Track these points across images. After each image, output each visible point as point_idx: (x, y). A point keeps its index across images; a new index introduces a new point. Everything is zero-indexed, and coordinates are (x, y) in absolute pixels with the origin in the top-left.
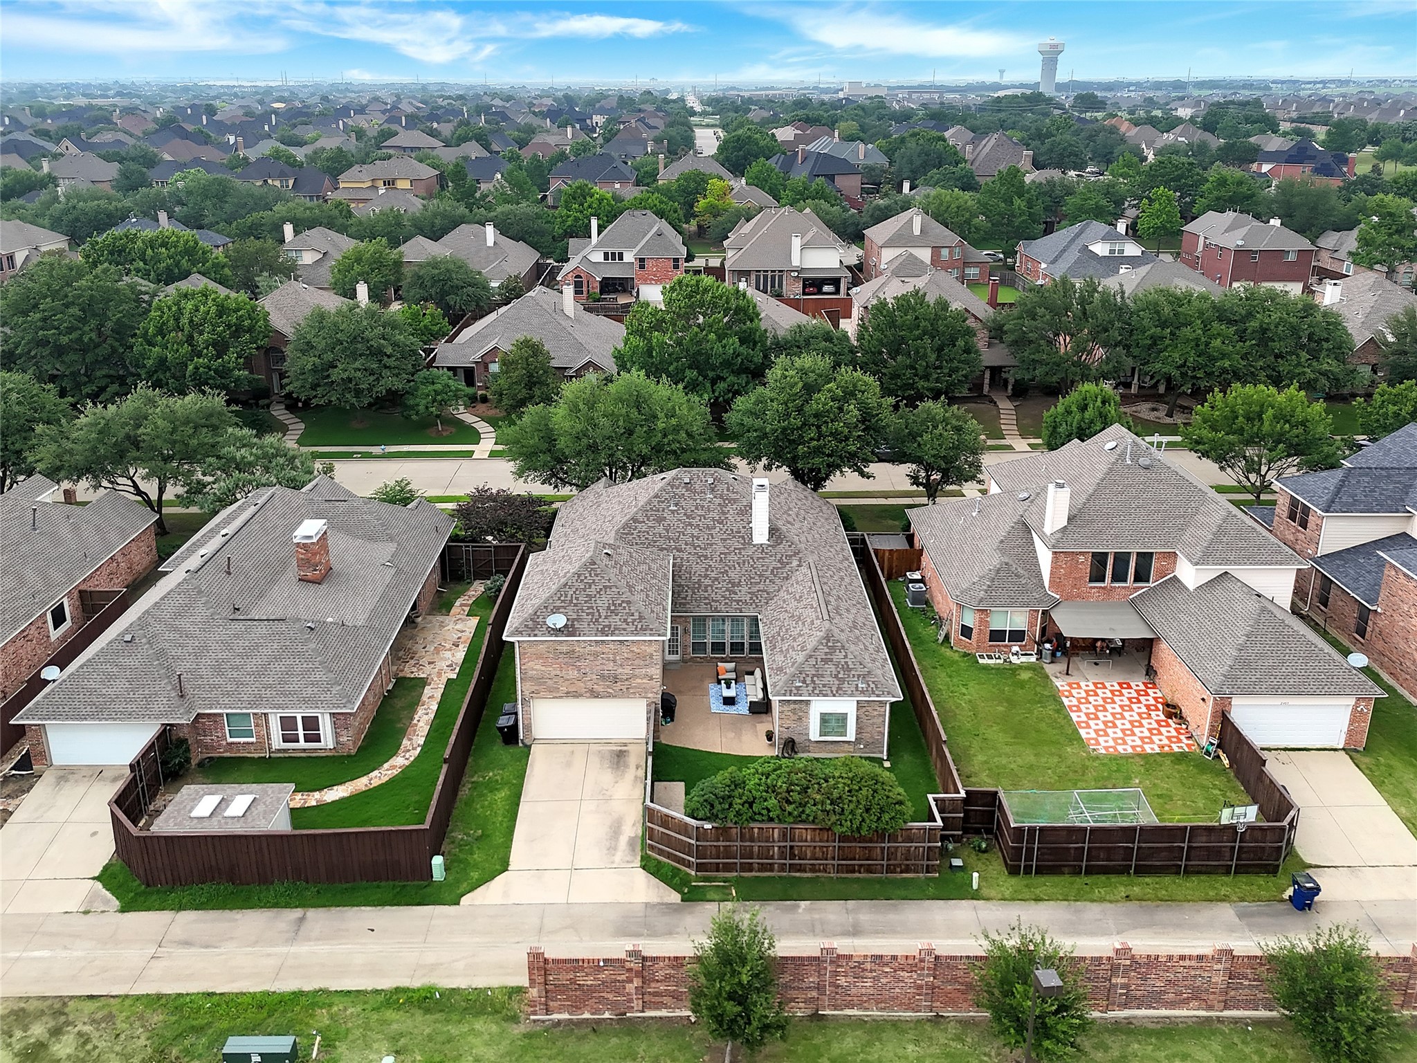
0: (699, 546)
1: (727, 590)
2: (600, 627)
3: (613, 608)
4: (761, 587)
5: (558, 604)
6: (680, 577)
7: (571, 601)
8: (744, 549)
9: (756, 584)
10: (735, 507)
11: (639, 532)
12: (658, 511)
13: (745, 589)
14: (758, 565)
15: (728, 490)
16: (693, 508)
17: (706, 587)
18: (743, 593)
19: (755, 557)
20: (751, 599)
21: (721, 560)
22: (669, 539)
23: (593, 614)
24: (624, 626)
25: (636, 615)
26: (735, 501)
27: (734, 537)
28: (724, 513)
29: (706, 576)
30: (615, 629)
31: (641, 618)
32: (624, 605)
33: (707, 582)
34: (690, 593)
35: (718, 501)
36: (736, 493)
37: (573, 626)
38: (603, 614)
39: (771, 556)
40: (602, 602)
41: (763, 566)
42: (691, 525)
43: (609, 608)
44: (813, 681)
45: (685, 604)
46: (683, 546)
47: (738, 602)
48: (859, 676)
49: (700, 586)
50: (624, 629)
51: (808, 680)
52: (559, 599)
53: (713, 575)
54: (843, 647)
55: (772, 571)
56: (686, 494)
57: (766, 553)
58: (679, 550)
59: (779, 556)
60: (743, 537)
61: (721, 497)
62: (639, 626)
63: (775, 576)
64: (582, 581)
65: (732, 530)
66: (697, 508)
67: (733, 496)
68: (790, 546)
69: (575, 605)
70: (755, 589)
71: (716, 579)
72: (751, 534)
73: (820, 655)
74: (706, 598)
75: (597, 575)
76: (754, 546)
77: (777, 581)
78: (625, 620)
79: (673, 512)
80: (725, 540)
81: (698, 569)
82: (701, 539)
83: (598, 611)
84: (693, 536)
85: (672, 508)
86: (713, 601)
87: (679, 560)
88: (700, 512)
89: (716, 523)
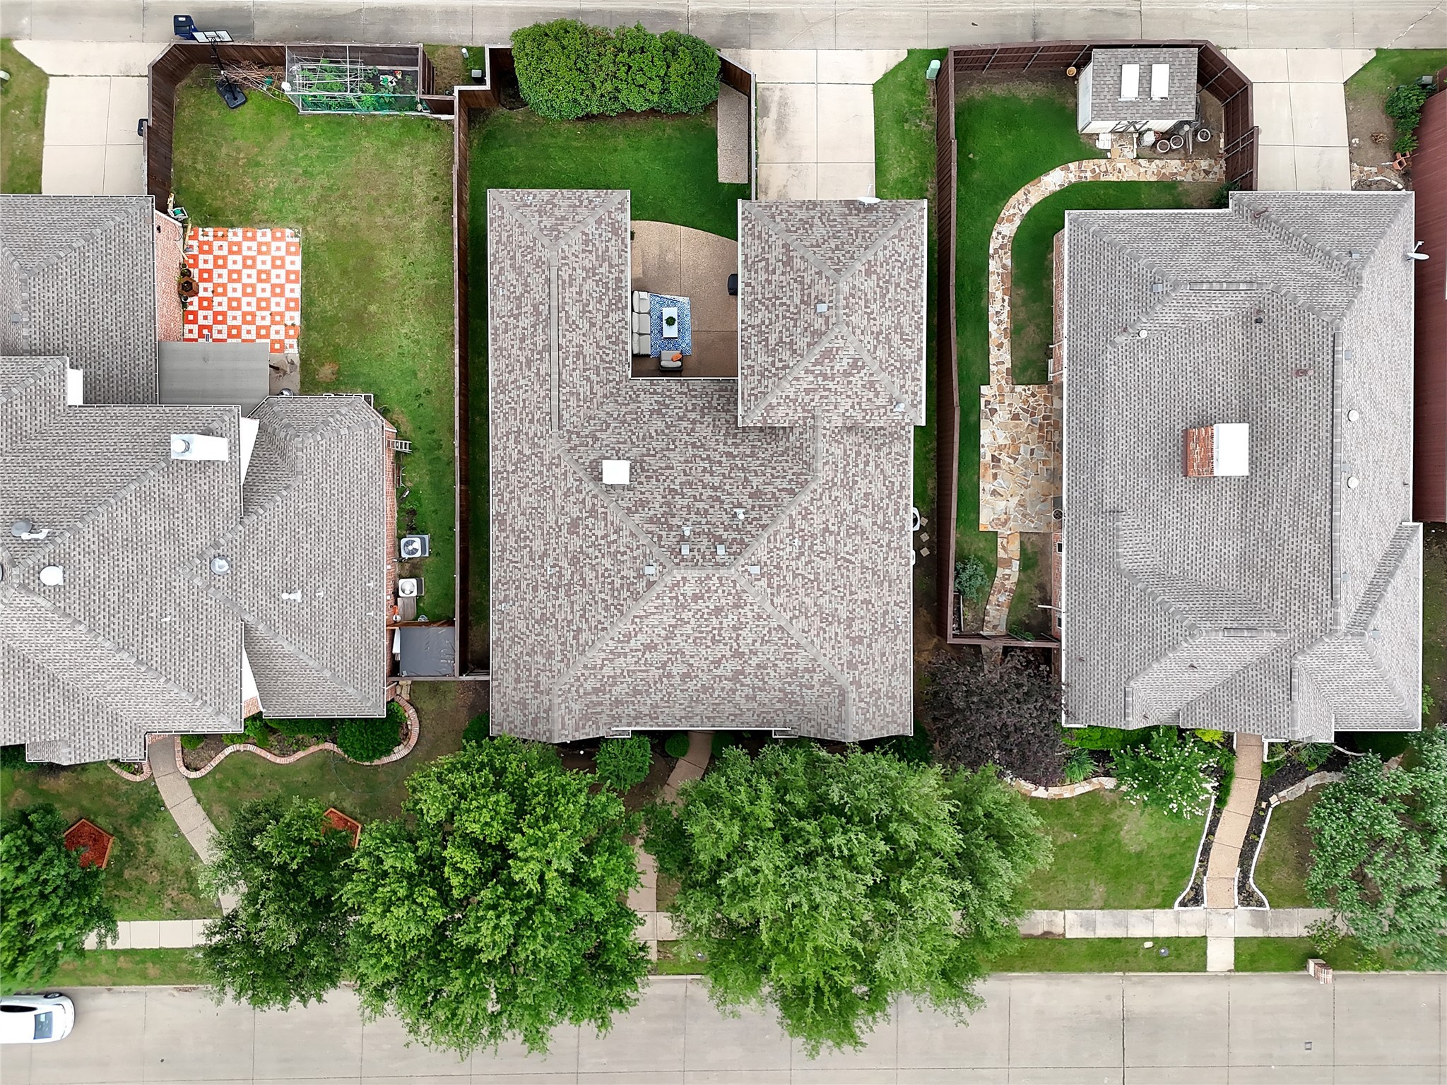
0: (703, 459)
1: (667, 407)
2: (818, 208)
3: (807, 226)
4: (624, 409)
5: (871, 230)
6: (727, 422)
7: (857, 232)
8: (644, 455)
9: (631, 413)
10: (652, 512)
11: (784, 477)
12: (760, 506)
13: (645, 407)
14: (625, 435)
15: (660, 537)
16: (711, 511)
17: (693, 410)
18: (648, 402)
19: (629, 444)
20: (638, 396)
21: (674, 442)
22: (744, 469)
23: (828, 220)
24: (791, 210)
25: (778, 219)
26: (651, 521)
27: (654, 471)
28: (668, 504)
29: (694, 422)
30: (801, 206)
31: (773, 217)
32: (794, 229)
33: (692, 416)
34: (714, 403)
35: (676, 521)
36: (651, 532)
37: (850, 210)
38: (816, 220)
39: (607, 446)
40: (819, 232)
41: (619, 434)
42: (714, 488)
43: (811, 226)
44: (581, 202)
45: (721, 390)
46: (724, 459)
47: (655, 392)
48: (530, 206)
49: (702, 410)
50: (791, 206)
51: (586, 202)
52: (871, 234)
53: (685, 424)
54: (541, 230)
55: (608, 426)
56: (721, 531)
57: (613, 449)
58: (729, 454)
59: (597, 445)
60: (643, 470)
61: (670, 528)
62: (774, 209)
63: (605, 422)
64: (848, 252)
65: (658, 480)
66: (706, 511)
67: (652, 528)
68: (581, 457)
69: (851, 229)
70: (633, 406)
71: (680, 419)
72: (631, 474)
73: (570, 223)
74: (694, 396)
75: (830, 258)
76: (628, 458)
77: (602, 415)
78: (790, 214)
79: (740, 506)
80: (667, 468)
81: (703, 431)
82: (700, 470)
83: (823, 223)
84: (712, 473)
85: (740, 511)
86: (686, 394)
87: (730, 442)
88: (701, 505)
89: (679, 491)
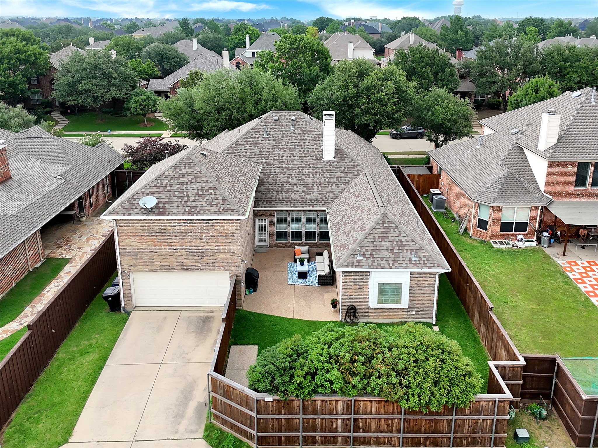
0: (283, 162)
1: (303, 192)
2: (187, 208)
3: (200, 193)
4: (329, 189)
5: (154, 189)
6: (268, 183)
7: (165, 188)
8: (316, 164)
9: (325, 187)
10: (310, 135)
11: (240, 152)
12: (255, 138)
13: (316, 191)
14: (327, 174)
15: (306, 125)
16: (280, 137)
17: (287, 190)
18: (315, 194)
19: (325, 169)
20: (321, 198)
21: (299, 171)
22: (261, 157)
23: (183, 198)
24: (209, 207)
25: (221, 199)
26: (311, 132)
27: (310, 156)
28: (302, 140)
29: (288, 182)
30: (201, 210)
31: (224, 201)
32: (210, 191)
33: (289, 186)
34: (275, 193)
35: (298, 132)
36: (312, 126)
37: (164, 207)
38: (192, 197)
39: (337, 168)
40: (192, 189)
41: (330, 175)
42: (278, 147)
43: (197, 193)
44: (372, 255)
45: (270, 202)
46: (272, 162)
47: (311, 200)
48: (412, 251)
49: (283, 189)
50: (209, 210)
51: (368, 254)
52: (155, 185)
53: (293, 181)
54: (397, 227)
55: (337, 179)
56: (276, 127)
57: (333, 167)
58: (269, 164)
59: (342, 169)
60: (316, 156)
61: (301, 129)
62: (222, 208)
63: (339, 182)
64: (177, 172)
65: (308, 151)
66: (283, 137)
67: (309, 129)
68: (350, 162)
69: (169, 191)
70: (324, 191)
71: (295, 184)
72: (322, 154)
73: (377, 234)
74: (287, 198)
75: (190, 168)
76: (324, 161)
77: (341, 186)
78: (210, 203)
79: (265, 139)
80: (303, 158)
81: (282, 177)
82: (285, 157)
83: (188, 195)
84: (279, 155)
85: (265, 136)
86: (292, 199)
87: (268, 171)
88: (285, 139)
89: (296, 146)
